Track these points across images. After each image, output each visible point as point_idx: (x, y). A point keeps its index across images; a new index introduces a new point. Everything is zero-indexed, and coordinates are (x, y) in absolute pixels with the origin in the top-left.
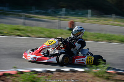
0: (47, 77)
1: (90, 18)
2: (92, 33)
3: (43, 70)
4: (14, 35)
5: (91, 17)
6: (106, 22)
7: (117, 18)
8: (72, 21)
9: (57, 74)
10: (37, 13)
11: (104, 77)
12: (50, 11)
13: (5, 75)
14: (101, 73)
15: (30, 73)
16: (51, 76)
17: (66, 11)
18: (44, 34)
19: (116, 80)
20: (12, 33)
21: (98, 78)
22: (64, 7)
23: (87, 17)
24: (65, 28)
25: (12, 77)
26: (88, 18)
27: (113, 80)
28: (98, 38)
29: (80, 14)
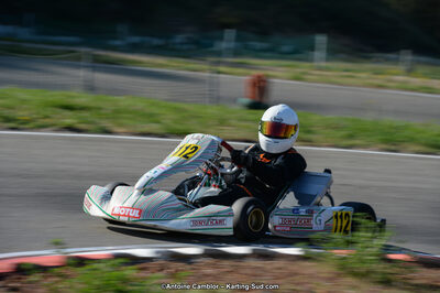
0: (173, 276)
1: (323, 64)
2: (331, 117)
3: (158, 252)
4: (52, 125)
5: (327, 60)
6: (379, 80)
7: (419, 63)
8: (259, 77)
9: (208, 265)
10: (134, 49)
11: (373, 276)
12: (179, 38)
13: (21, 270)
14: (363, 262)
15: (112, 262)
16: (183, 274)
17: (238, 39)
18: (158, 122)
19: (417, 285)
20: (47, 121)
21: (350, 280)
22: (229, 26)
23: (312, 61)
24: (234, 100)
25: (46, 277)
26: (315, 64)
27: (406, 284)
28: (351, 137)
29: (286, 48)
